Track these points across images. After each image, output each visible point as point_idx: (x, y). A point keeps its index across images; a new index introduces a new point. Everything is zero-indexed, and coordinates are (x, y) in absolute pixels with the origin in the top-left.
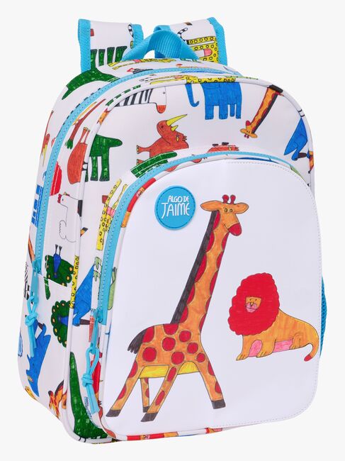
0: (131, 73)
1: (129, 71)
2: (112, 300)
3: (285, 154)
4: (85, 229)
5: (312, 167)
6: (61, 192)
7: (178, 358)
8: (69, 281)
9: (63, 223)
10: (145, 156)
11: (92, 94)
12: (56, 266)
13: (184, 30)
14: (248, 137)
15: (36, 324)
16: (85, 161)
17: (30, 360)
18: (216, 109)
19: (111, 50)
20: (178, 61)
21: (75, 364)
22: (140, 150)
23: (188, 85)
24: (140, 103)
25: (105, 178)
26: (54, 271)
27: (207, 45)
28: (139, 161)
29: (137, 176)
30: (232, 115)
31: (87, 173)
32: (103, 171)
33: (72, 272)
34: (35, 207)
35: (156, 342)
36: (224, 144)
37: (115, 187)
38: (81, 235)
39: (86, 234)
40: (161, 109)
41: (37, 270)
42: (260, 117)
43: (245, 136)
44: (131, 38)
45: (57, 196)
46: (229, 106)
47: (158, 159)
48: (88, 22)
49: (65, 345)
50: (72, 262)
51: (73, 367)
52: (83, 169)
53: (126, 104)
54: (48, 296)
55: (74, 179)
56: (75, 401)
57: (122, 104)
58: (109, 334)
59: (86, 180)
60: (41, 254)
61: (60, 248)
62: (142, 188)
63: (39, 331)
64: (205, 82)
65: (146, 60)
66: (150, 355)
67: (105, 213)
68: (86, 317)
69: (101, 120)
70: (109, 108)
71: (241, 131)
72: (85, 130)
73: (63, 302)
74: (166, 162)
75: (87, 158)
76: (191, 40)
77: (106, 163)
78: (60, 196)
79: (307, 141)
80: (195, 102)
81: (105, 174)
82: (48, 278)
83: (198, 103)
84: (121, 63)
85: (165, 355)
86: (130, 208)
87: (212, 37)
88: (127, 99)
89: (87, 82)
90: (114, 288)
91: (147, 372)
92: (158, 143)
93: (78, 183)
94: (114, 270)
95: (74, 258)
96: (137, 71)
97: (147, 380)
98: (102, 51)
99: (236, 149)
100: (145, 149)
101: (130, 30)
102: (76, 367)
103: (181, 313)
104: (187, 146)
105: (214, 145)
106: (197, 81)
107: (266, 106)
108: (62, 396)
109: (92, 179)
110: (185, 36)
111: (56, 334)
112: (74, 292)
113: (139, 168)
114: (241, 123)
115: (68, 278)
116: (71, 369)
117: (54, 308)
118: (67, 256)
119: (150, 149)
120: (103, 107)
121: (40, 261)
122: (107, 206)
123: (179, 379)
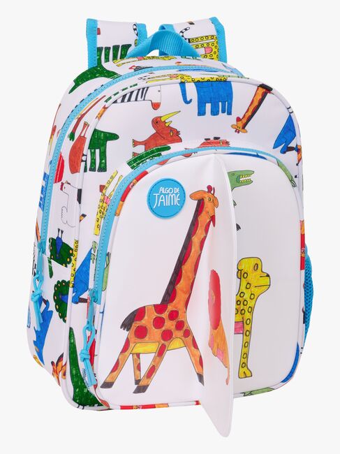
0: (133, 70)
1: (131, 68)
2: (106, 282)
3: (274, 148)
4: (84, 216)
5: (300, 160)
6: (64, 180)
7: (167, 336)
8: (69, 262)
9: (64, 209)
10: (140, 150)
11: (95, 90)
12: (59, 248)
13: (186, 29)
14: (238, 132)
15: (41, 300)
16: (85, 154)
17: (36, 332)
18: (208, 106)
19: (116, 48)
20: (179, 58)
21: (74, 338)
22: (135, 143)
23: (182, 84)
24: (136, 100)
25: (103, 169)
26: (56, 253)
27: (208, 43)
28: (134, 154)
29: (132, 168)
30: (223, 112)
31: (86, 164)
32: (100, 163)
33: (72, 254)
34: (42, 193)
35: (147, 321)
36: (216, 138)
37: (112, 178)
38: (80, 221)
39: (84, 220)
40: (156, 106)
41: (42, 250)
42: (250, 113)
43: (236, 131)
44: (136, 37)
45: (60, 184)
46: (220, 103)
47: (152, 152)
48: (95, 21)
49: (65, 321)
50: (72, 246)
51: (72, 341)
52: (82, 161)
53: (123, 101)
54: (51, 275)
55: (74, 169)
56: (74, 372)
57: (119, 101)
58: (103, 313)
59: (85, 171)
60: (46, 236)
61: (62, 232)
62: (135, 181)
63: (44, 306)
64: (198, 81)
65: (149, 58)
66: (141, 333)
67: (102, 201)
68: (85, 296)
69: (100, 116)
70: (107, 105)
71: (232, 126)
72: (86, 125)
73: (63, 281)
74: (160, 155)
75: (86, 151)
76: (193, 39)
77: (103, 155)
78: (62, 184)
79: (295, 136)
80: (188, 100)
81: (103, 165)
82: (51, 258)
83: (191, 100)
84: (125, 60)
85: (156, 333)
86: (123, 199)
87: (213, 36)
88: (124, 96)
89: (92, 78)
90: (108, 271)
91: (139, 348)
92: (153, 137)
93: (78, 174)
94: (108, 255)
95: (74, 242)
96: (138, 69)
97: (138, 355)
98: (108, 49)
99: (227, 143)
100: (140, 143)
101: (135, 30)
102: (74, 341)
103: (170, 294)
104: (180, 140)
105: (206, 139)
106: (191, 80)
107: (256, 103)
108: (62, 367)
109: (90, 170)
110: (187, 35)
111: (57, 310)
112: (74, 273)
113: (135, 161)
114: (232, 120)
115: (68, 260)
116: (70, 343)
117: (56, 286)
118: (68, 240)
119: (146, 143)
120: (102, 103)
121: (45, 242)
122: (104, 195)
123: (168, 355)
